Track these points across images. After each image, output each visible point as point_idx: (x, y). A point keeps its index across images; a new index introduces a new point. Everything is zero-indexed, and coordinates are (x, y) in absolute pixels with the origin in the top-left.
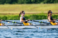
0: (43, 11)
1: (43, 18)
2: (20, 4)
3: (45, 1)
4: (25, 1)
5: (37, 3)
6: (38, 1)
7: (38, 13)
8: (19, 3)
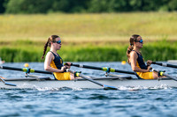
0: (167, 35)
1: (164, 55)
2: (94, 12)
3: (171, 4)
4: (112, 3)
5: (147, 11)
6: (152, 5)
7: (150, 41)
8: (92, 9)
